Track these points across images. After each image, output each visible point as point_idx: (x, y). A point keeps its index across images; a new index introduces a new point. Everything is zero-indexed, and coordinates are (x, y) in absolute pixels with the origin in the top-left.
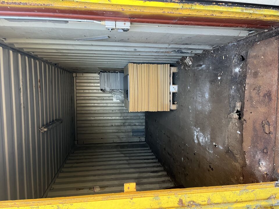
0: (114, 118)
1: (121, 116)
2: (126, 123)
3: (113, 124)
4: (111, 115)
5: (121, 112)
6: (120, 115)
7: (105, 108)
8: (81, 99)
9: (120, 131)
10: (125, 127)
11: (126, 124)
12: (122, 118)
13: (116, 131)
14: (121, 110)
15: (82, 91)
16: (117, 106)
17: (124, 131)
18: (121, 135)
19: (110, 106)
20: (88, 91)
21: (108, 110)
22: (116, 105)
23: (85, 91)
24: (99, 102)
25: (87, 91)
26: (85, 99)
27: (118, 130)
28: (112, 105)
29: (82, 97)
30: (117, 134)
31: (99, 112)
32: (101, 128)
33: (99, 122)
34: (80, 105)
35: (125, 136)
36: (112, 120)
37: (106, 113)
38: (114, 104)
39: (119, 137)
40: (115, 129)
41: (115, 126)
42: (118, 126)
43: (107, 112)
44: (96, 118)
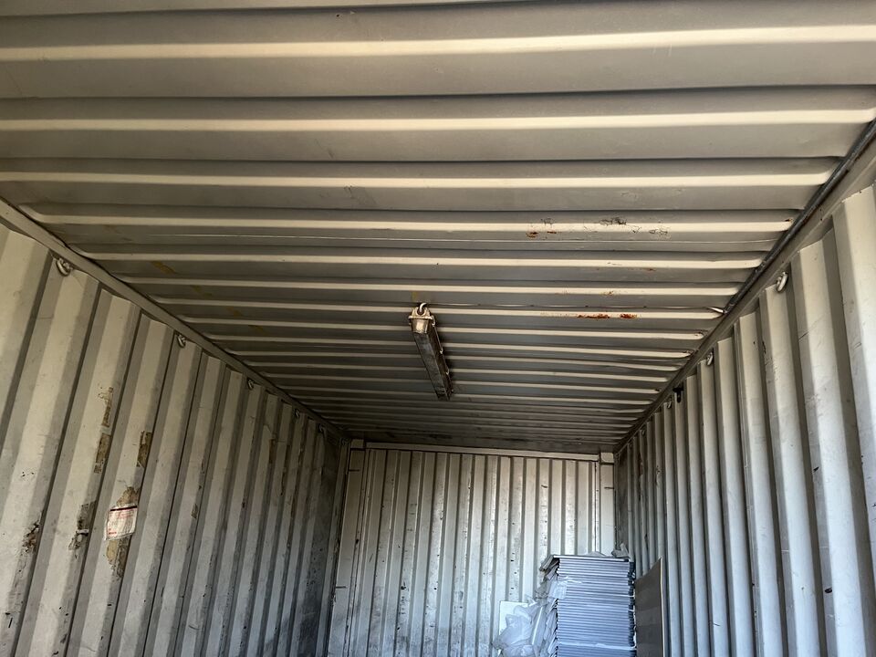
0: (432, 596)
1: (436, 630)
2: (407, 651)
3: (407, 594)
4: (446, 588)
5: (453, 631)
6: (444, 625)
7: (474, 564)
8: (515, 476)
9: (378, 622)
10: (392, 645)
11: (404, 651)
12: (429, 633)
13: (379, 602)
14: (463, 631)
15: (544, 480)
16: (482, 614)
17: (376, 636)
18: (360, 625)
19: (483, 587)
20: (546, 504)
21: (467, 575)
22: (485, 613)
23: (544, 492)
24: (502, 541)
25: (544, 500)
26: (514, 490)
27: (381, 611)
28: (486, 595)
29: (521, 479)
30: (366, 604)
31: (460, 539)
32: (397, 542)
33: (423, 536)
34: (493, 466)
35: (352, 639)
36: (426, 590)
37: (454, 567)
38: (489, 602)
39: (352, 612)
40: (386, 599)
41: (400, 601)
42: (398, 613)
43: (460, 572)
44: (438, 524)
